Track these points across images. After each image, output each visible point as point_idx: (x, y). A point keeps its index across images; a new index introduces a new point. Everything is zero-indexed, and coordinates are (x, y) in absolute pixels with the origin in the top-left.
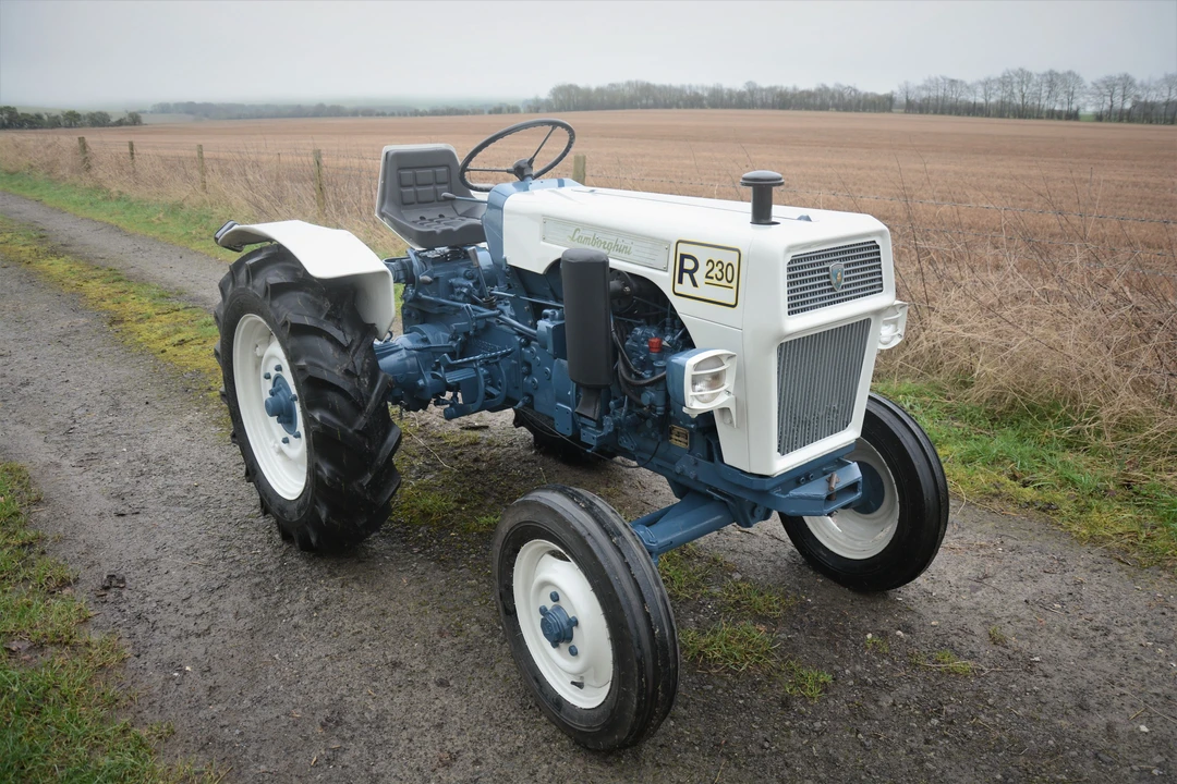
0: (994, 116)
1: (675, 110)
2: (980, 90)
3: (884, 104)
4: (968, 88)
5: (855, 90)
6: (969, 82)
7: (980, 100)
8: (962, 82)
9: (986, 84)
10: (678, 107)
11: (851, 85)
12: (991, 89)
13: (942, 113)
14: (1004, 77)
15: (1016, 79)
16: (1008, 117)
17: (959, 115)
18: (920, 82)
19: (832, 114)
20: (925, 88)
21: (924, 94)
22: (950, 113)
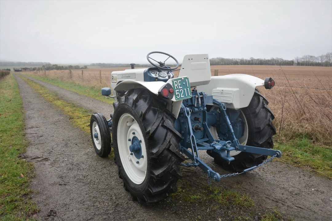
0: (324, 66)
1: (230, 66)
2: (320, 59)
3: (291, 63)
4: (316, 58)
5: (282, 59)
6: (316, 56)
7: (320, 62)
8: (314, 57)
9: (322, 57)
10: (231, 65)
11: (281, 58)
12: (323, 58)
13: (308, 65)
14: (327, 55)
15: (331, 55)
16: (329, 66)
17: (313, 66)
18: (301, 57)
19: (276, 66)
20: (303, 58)
21: (303, 60)
22: (311, 65)
